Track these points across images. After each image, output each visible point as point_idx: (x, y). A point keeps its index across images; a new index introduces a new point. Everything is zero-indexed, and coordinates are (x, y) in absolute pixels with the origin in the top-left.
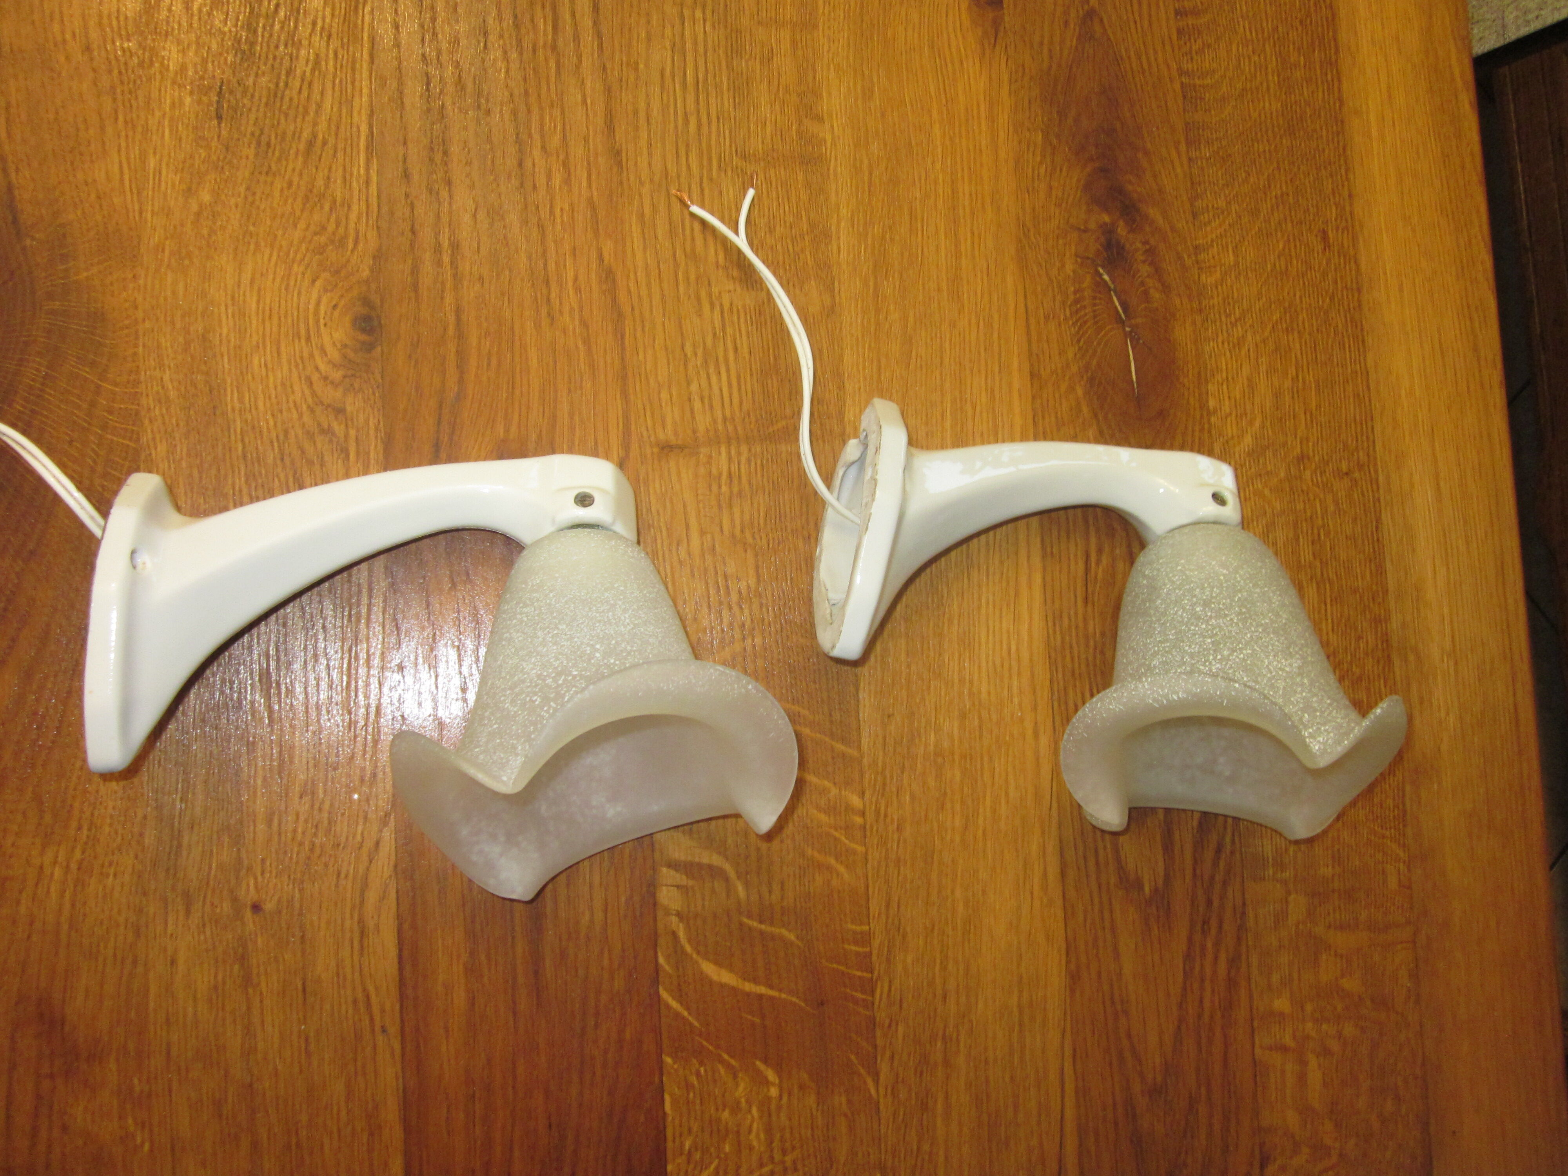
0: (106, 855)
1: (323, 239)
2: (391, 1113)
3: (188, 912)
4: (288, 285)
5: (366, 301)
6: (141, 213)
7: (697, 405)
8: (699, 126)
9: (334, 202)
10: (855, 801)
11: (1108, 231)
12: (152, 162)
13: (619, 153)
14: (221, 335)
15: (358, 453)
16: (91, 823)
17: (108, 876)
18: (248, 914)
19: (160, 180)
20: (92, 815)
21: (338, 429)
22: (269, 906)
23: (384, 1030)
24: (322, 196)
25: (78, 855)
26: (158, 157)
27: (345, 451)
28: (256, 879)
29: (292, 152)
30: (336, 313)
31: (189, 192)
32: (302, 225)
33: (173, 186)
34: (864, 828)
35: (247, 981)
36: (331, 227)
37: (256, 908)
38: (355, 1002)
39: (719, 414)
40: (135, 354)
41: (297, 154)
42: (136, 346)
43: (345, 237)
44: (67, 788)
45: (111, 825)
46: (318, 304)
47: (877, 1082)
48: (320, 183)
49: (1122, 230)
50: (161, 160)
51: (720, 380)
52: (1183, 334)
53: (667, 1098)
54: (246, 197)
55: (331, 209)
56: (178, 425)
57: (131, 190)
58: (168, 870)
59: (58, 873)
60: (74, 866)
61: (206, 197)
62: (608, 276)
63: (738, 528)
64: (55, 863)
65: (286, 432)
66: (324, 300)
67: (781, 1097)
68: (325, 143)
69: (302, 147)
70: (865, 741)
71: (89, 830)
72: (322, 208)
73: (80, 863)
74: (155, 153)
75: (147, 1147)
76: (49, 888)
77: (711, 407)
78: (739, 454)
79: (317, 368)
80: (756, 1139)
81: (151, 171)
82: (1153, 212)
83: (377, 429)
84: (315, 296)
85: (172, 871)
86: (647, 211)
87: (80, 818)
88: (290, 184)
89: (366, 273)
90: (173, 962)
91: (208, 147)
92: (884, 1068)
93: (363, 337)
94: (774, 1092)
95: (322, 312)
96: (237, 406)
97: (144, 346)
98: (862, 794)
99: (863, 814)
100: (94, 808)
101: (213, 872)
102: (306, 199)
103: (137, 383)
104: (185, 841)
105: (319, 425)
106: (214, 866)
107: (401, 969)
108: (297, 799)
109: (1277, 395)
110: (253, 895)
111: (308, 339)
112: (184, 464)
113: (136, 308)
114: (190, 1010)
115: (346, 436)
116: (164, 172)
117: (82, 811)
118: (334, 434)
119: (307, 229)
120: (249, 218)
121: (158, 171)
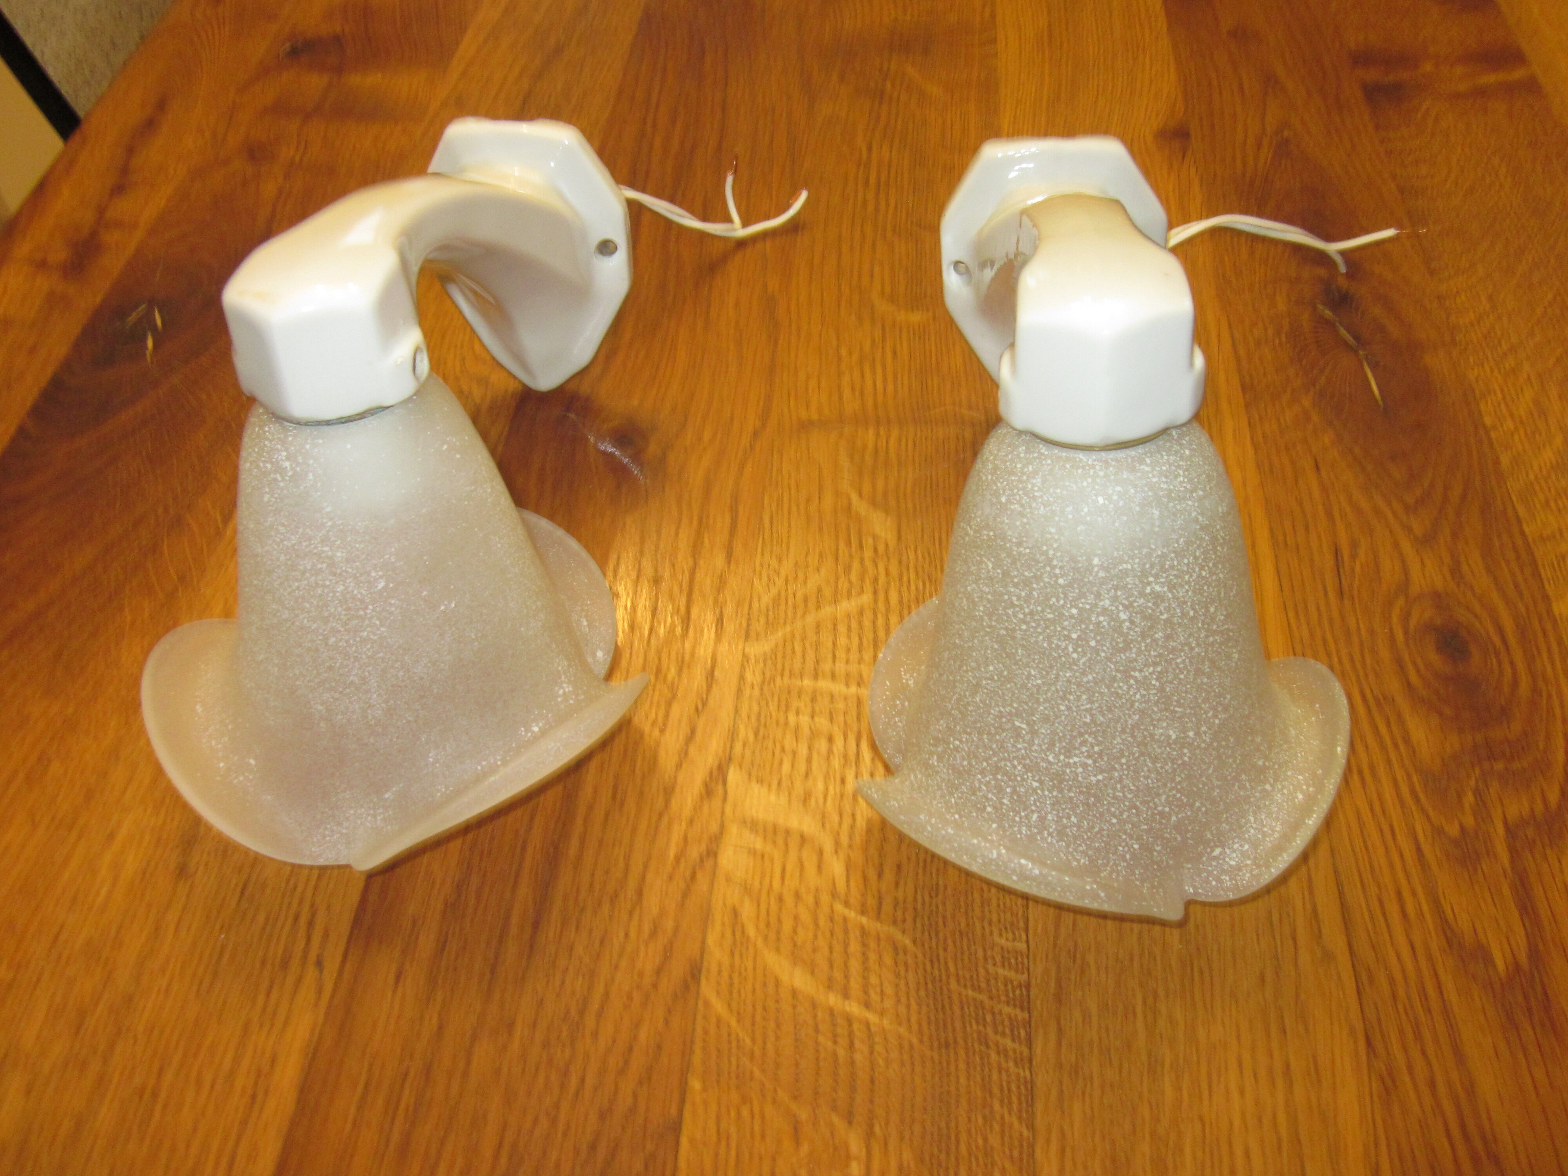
78: (889, 434)
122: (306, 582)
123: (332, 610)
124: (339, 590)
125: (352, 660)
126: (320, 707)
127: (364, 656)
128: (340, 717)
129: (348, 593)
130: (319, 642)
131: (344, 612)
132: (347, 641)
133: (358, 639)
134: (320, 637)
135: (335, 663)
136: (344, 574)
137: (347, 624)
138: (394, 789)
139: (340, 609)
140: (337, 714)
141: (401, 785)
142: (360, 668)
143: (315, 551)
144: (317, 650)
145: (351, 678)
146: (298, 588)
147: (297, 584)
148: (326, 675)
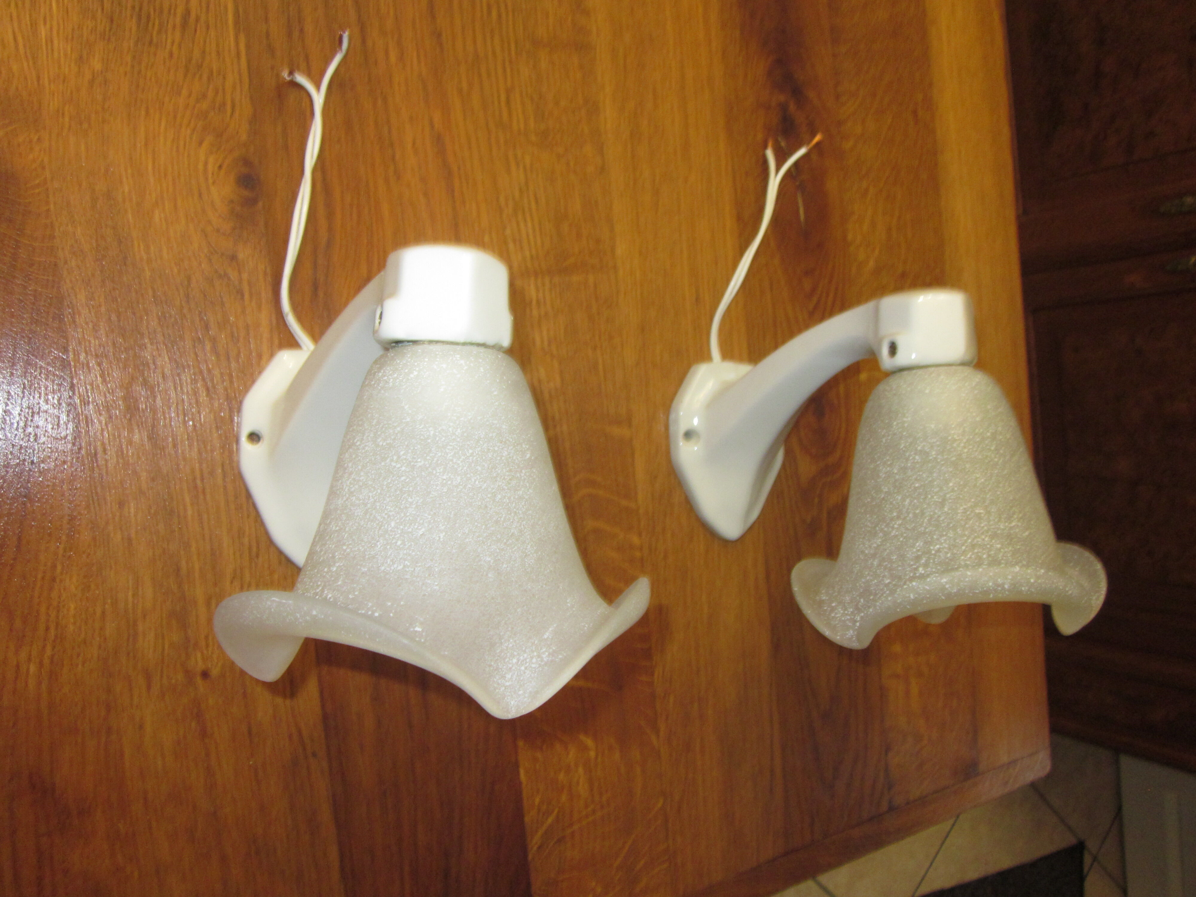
0: (73, 648)
1: (204, 105)
2: (326, 815)
3: (149, 687)
4: (178, 147)
5: (246, 162)
6: (38, 80)
7: (511, 246)
8: (499, 16)
9: (211, 72)
10: (636, 540)
11: (783, 108)
12: (43, 32)
13: (439, 35)
14: (123, 192)
15: (251, 294)
16: (57, 624)
17: (77, 665)
18: (199, 680)
19: (52, 50)
20: (57, 617)
21: (233, 275)
22: (215, 672)
23: (314, 755)
24: (200, 67)
25: (49, 652)
26: (48, 26)
27: (240, 293)
28: (202, 653)
29: (170, 26)
30: (223, 172)
31: (80, 60)
32: (185, 92)
33: (66, 55)
34: (642, 560)
35: (204, 734)
36: (210, 94)
37: (205, 675)
38: (290, 737)
39: (527, 253)
40: (48, 210)
41: (174, 27)
42: (47, 203)
43: (224, 104)
44: (32, 597)
45: (75, 623)
46: (206, 164)
47: (658, 736)
48: (197, 54)
49: (792, 107)
50: (51, 29)
51: (526, 226)
52: (832, 185)
53: (522, 772)
54: (133, 67)
55: (209, 79)
56: (93, 275)
57: (26, 57)
58: (128, 654)
59: (33, 668)
60: (46, 661)
61: (97, 66)
62: (438, 140)
63: (546, 343)
64: (29, 660)
65: (189, 279)
66: (211, 160)
67: (596, 758)
68: (197, 20)
69: (178, 20)
70: (640, 496)
71: (56, 629)
72: (201, 76)
73: (52, 658)
74: (45, 23)
75: (136, 874)
76: (26, 682)
77: (521, 248)
78: (543, 285)
79: (209, 222)
80: (583, 789)
81: (44, 40)
82: (811, 95)
83: (265, 274)
84: (202, 158)
85: (131, 654)
86: (465, 85)
87: (48, 621)
88: (171, 55)
89: (244, 137)
90: (141, 727)
91: (94, 18)
92: (662, 727)
93: (246, 193)
94: (592, 754)
95: (210, 172)
96: (145, 257)
97: (55, 203)
98: (640, 535)
99: (641, 549)
100: (58, 611)
101: (166, 652)
102: (187, 70)
103: (52, 237)
104: (140, 628)
105: (216, 271)
106: (166, 647)
107: (323, 706)
108: (228, 583)
109: (889, 230)
110: (201, 666)
111: (200, 195)
112: (103, 309)
113: (43, 168)
114: (160, 763)
115: (241, 280)
116: (56, 42)
117: (48, 614)
118: (229, 279)
119: (190, 96)
120: (138, 86)
121: (50, 40)
122: (480, 449)
123: (499, 472)
124: (504, 455)
125: (512, 514)
126: (488, 559)
127: (520, 512)
128: (505, 566)
129: (510, 458)
130: (488, 500)
131: (507, 473)
132: (509, 498)
133: (516, 497)
134: (489, 496)
135: (501, 518)
136: (507, 442)
137: (510, 484)
138: (550, 629)
139: (504, 470)
140: (503, 563)
141: (555, 625)
142: (518, 522)
143: (487, 423)
144: (486, 507)
145: (512, 531)
146: (472, 454)
147: (471, 451)
148: (493, 529)
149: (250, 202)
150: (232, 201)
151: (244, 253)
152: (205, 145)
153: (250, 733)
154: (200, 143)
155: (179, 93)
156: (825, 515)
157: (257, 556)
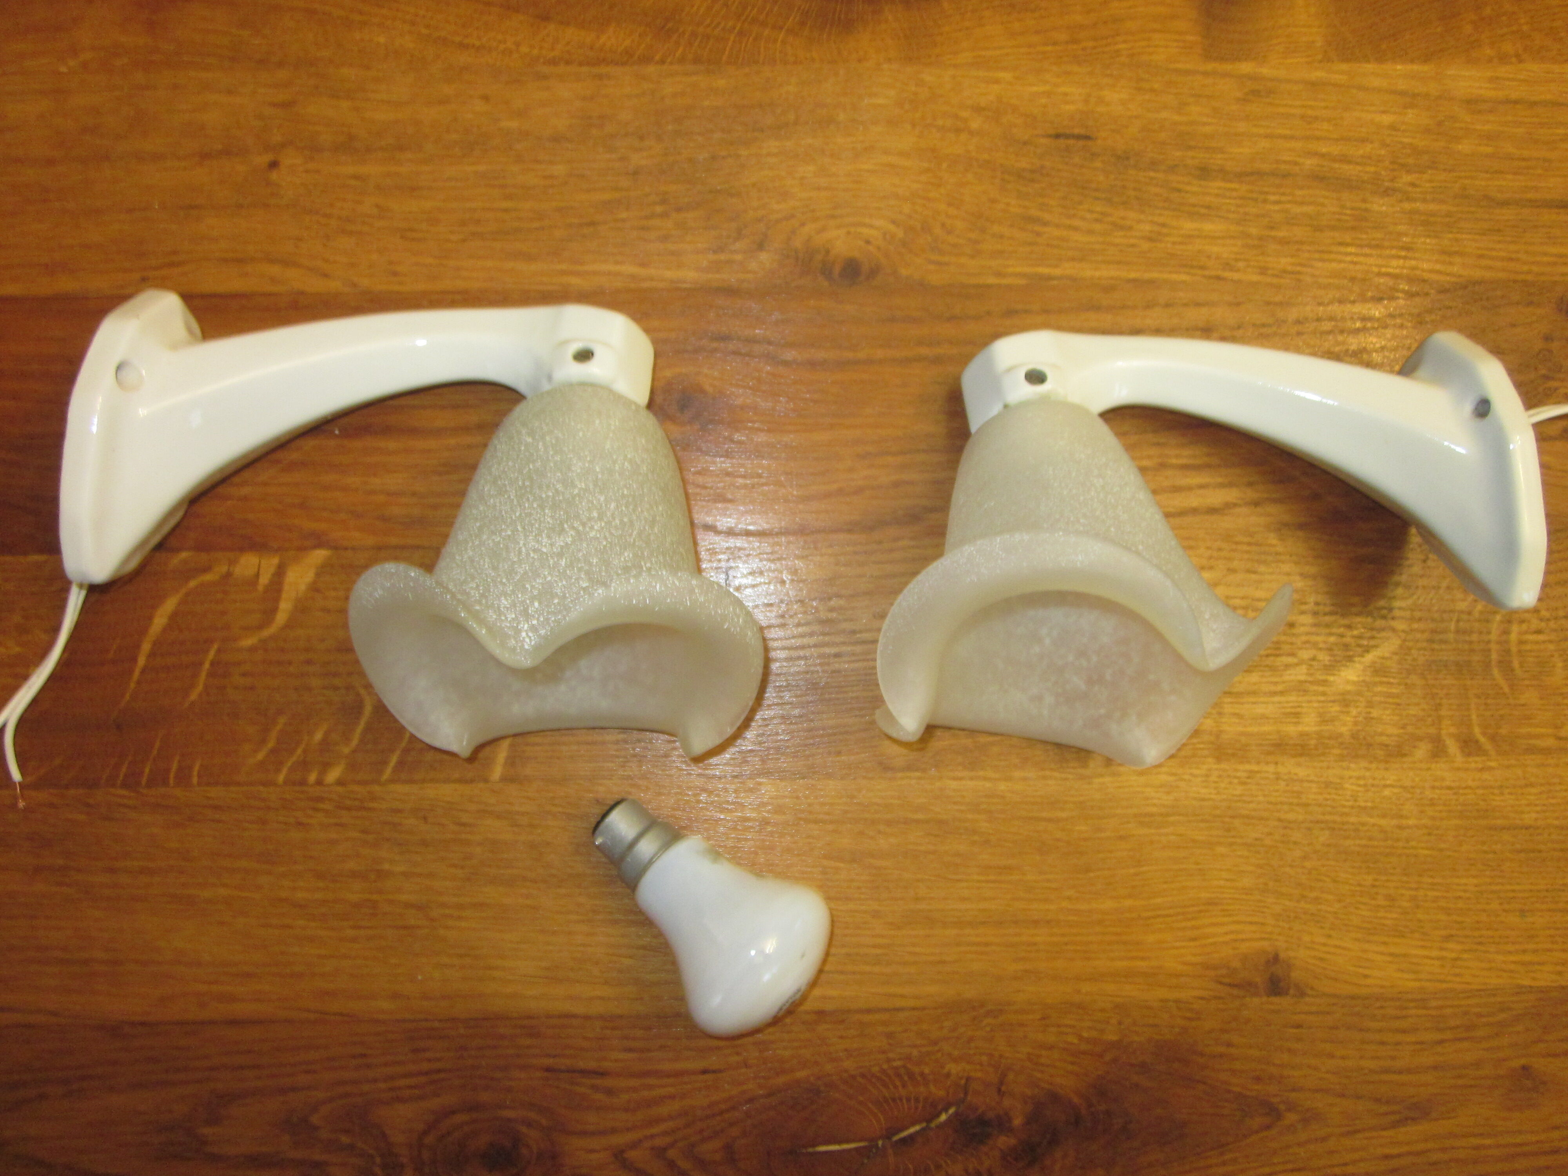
0: (336, 36)
1: (938, 231)
3: (275, 105)
4: (889, 198)
5: (874, 272)
6: (954, 65)
9: (978, 242)
10: (333, 775)
11: (1002, 1123)
12: (1006, 76)
14: (835, 136)
16: (365, 23)
18: (269, 158)
19: (989, 83)
20: (373, 24)
21: (741, 244)
22: (274, 176)
23: (146, 279)
24: (983, 231)
26: (1012, 81)
27: (719, 250)
28: (299, 165)
29: (1026, 203)
30: (861, 243)
31: (979, 108)
32: (952, 211)
33: (983, 95)
34: (304, 783)
35: (205, 156)
36: (951, 239)
37: (274, 165)
38: (175, 253)
40: (814, 61)
41: (1026, 208)
42: (822, 61)
43: (942, 253)
45: (362, 40)
46: (871, 226)
48: (996, 229)
49: (1004, 1141)
50: (1008, 83)
54: (977, 160)
55: (969, 239)
56: (744, 98)
57: (977, 57)
58: (316, 88)
61: (975, 124)
65: (737, 196)
66: (876, 233)
69: (1034, 213)
70: (400, 788)
71: (359, 22)
72: (971, 230)
73: (330, 15)
74: (1015, 78)
79: (803, 224)
81: (997, 75)
83: (743, 281)
84: (878, 223)
85: (315, 91)
87: (371, 14)
88: (994, 201)
89: (904, 272)
90: (230, 92)
91: (1027, 126)
93: (838, 267)
95: (862, 230)
96: (764, 151)
97: (821, 68)
100: (379, 26)
101: (310, 127)
102: (977, 216)
103: (785, 62)
104: (343, 103)
105: (745, 226)
106: (316, 128)
110: (285, 161)
111: (833, 217)
113: (859, 61)
114: (184, 107)
115: (734, 252)
116: (997, 87)
117: (377, 15)
118: (736, 239)
119: (947, 216)
120: (956, 162)
121: (997, 81)
149: (826, 271)
150: (828, 252)
151: (766, 259)
152: (892, 228)
153: (192, 207)
154: (894, 222)
155: (950, 204)
156: (317, 1157)
157: (402, 237)
